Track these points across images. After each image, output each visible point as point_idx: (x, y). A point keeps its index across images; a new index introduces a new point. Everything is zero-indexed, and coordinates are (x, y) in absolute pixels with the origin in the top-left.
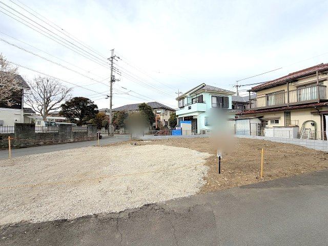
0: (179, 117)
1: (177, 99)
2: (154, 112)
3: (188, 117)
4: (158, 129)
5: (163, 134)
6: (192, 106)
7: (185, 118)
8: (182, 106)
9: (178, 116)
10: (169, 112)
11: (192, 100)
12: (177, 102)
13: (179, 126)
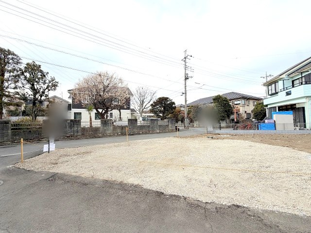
0: (269, 107)
1: (264, 85)
2: (231, 104)
3: (286, 106)
4: (237, 122)
5: (245, 128)
6: (293, 90)
7: (279, 107)
8: (274, 92)
9: (267, 106)
10: (251, 102)
11: (293, 81)
12: (265, 88)
13: (271, 118)
